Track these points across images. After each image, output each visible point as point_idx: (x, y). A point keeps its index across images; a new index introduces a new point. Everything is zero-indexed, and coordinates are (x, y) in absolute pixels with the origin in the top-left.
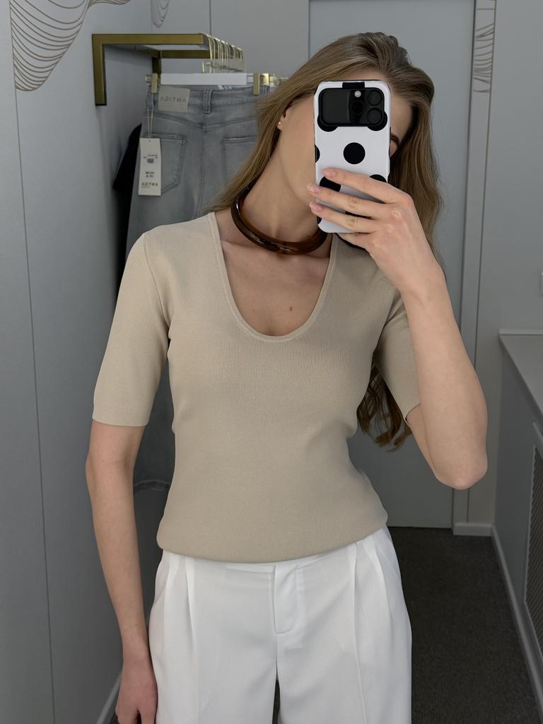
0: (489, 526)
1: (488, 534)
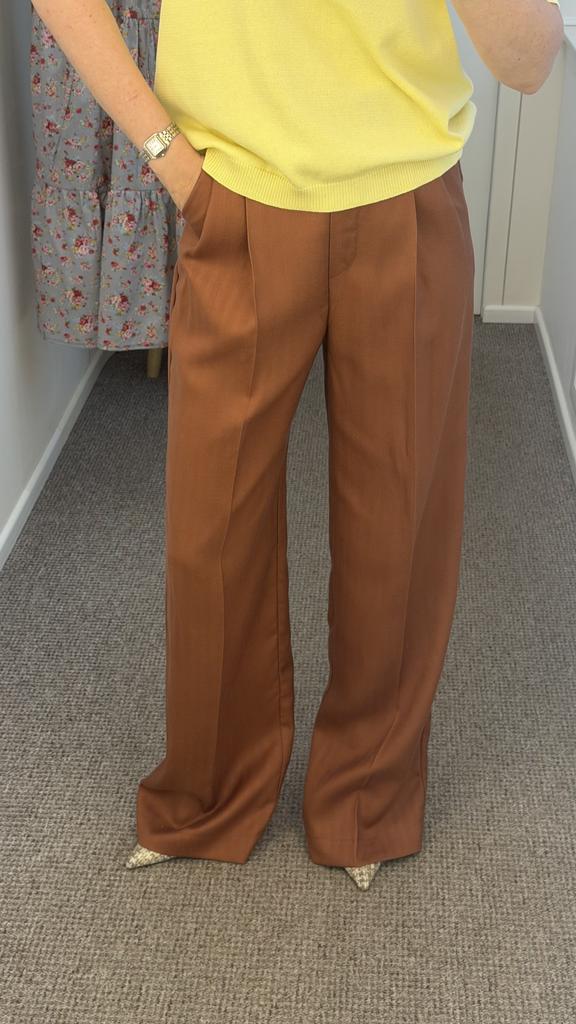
0: (531, 308)
1: (531, 321)
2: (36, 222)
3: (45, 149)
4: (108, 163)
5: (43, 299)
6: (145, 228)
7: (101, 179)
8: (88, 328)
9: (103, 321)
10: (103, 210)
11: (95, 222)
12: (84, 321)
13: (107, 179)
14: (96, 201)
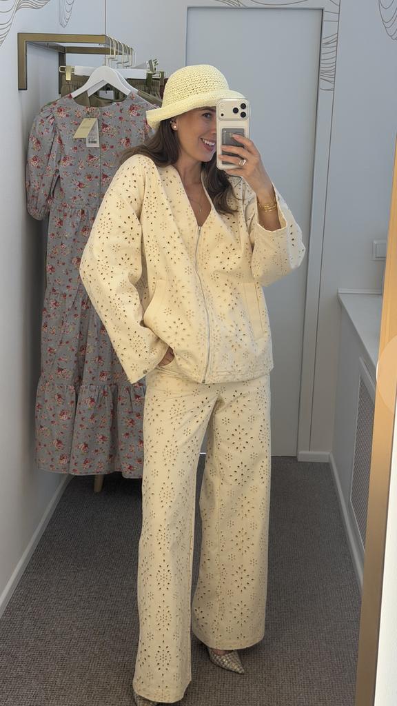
0: (327, 453)
1: (326, 462)
2: (39, 401)
3: (47, 362)
4: (81, 370)
5: (40, 445)
6: (100, 406)
7: (77, 379)
8: (64, 462)
9: (73, 458)
10: (77, 395)
11: (72, 402)
12: (62, 458)
13: (80, 378)
14: (73, 390)
